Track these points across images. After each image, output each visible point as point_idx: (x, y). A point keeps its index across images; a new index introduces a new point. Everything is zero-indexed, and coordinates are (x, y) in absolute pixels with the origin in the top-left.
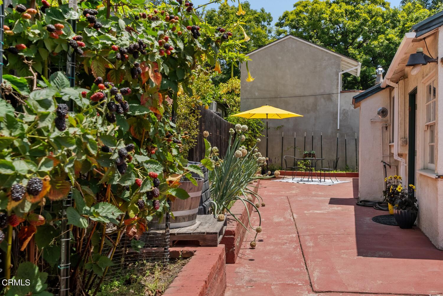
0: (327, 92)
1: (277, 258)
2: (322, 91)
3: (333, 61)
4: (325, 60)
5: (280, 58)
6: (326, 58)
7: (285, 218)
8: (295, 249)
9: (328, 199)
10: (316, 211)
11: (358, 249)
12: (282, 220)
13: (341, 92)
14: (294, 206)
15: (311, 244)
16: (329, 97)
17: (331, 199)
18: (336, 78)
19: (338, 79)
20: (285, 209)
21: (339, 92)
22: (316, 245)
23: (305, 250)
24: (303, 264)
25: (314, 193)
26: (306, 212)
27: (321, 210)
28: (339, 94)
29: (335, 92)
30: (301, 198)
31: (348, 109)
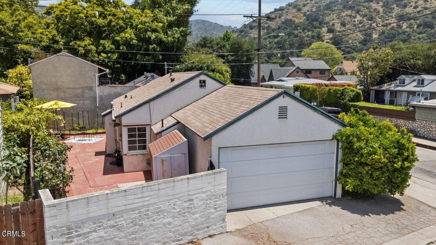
0: (90, 85)
1: (80, 181)
2: (86, 85)
3: (92, 68)
4: (87, 67)
5: (58, 65)
6: (88, 66)
7: (78, 167)
8: (84, 178)
9: (94, 154)
10: (89, 162)
11: (103, 173)
12: (77, 168)
13: (98, 86)
14: (79, 160)
15: (89, 176)
16: (91, 88)
17: (96, 152)
18: (94, 78)
19: (96, 79)
20: (77, 163)
21: (97, 86)
22: (91, 176)
23: (88, 178)
24: (87, 182)
25: (87, 150)
26: (85, 163)
27: (91, 161)
28: (97, 87)
29: (94, 85)
30: (82, 155)
31: (102, 95)
